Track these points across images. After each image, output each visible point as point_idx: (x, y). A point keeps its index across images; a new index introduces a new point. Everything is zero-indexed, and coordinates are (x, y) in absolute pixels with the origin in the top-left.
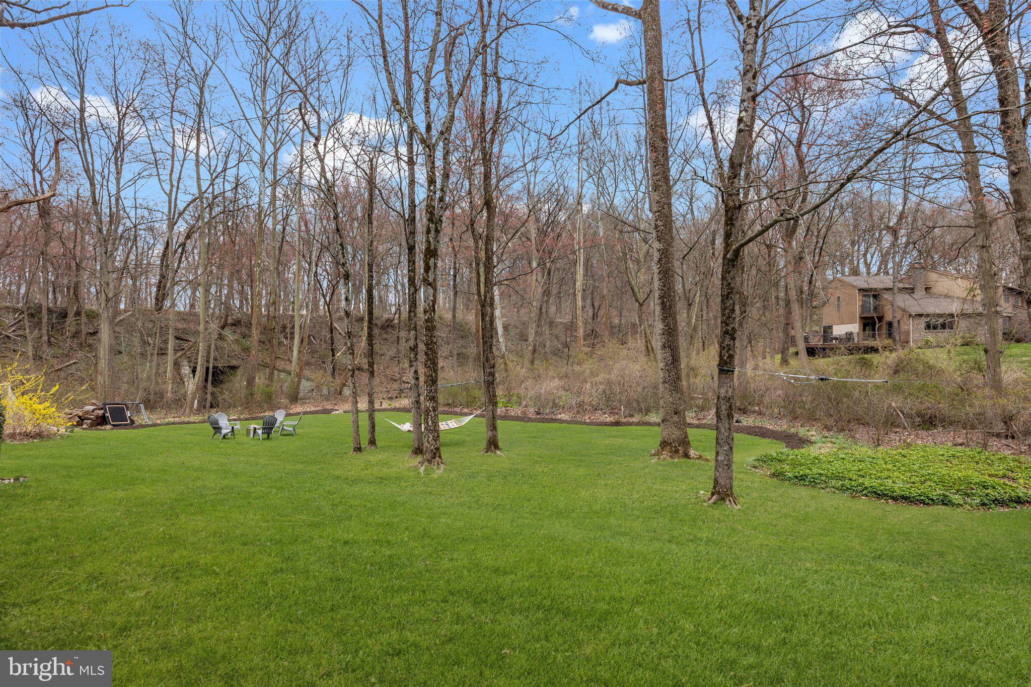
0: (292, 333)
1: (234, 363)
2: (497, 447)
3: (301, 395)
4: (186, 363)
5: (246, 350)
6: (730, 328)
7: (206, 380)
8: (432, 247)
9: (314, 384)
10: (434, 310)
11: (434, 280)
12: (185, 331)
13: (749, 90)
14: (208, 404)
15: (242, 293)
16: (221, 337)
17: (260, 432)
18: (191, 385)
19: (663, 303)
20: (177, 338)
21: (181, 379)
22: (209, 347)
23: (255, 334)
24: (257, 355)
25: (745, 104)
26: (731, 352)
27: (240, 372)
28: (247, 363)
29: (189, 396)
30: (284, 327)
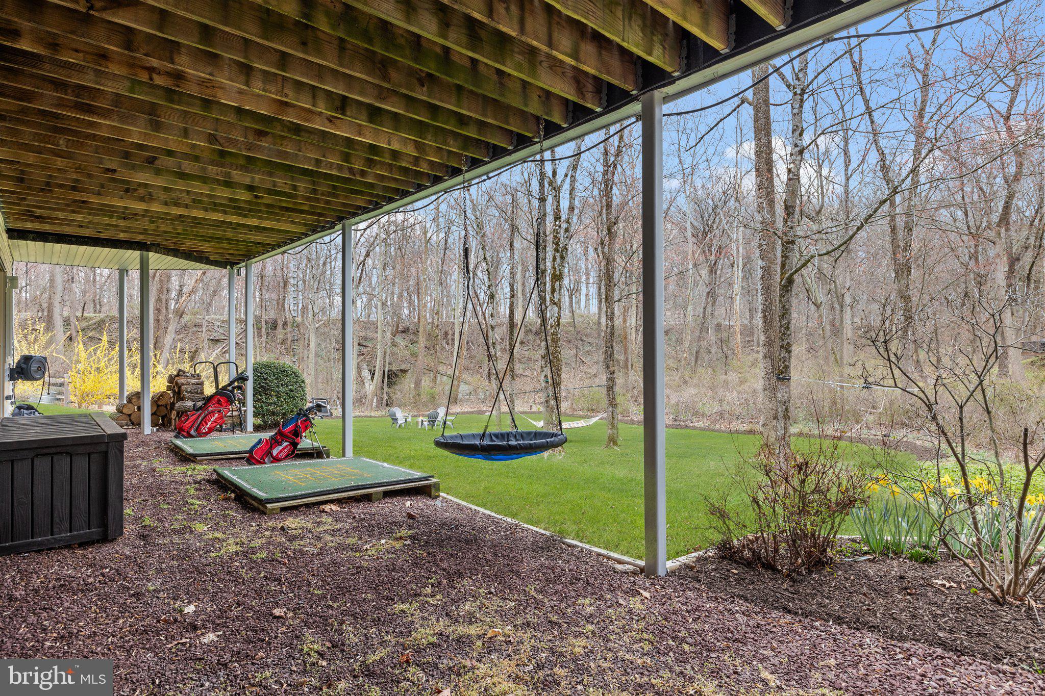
0: (453, 340)
1: (403, 367)
2: (615, 443)
3: (460, 397)
4: (365, 367)
5: (414, 355)
6: (785, 343)
7: (383, 382)
8: (558, 272)
9: (471, 388)
10: (559, 325)
11: (559, 300)
12: (366, 338)
13: (796, 146)
14: (385, 403)
15: (410, 302)
16: (394, 345)
17: (426, 423)
18: (370, 387)
19: (765, 316)
20: (359, 345)
21: (362, 381)
22: (385, 354)
23: (422, 341)
24: (423, 360)
25: (793, 157)
26: (787, 363)
27: (408, 375)
28: (415, 367)
29: (369, 396)
30: (446, 333)
